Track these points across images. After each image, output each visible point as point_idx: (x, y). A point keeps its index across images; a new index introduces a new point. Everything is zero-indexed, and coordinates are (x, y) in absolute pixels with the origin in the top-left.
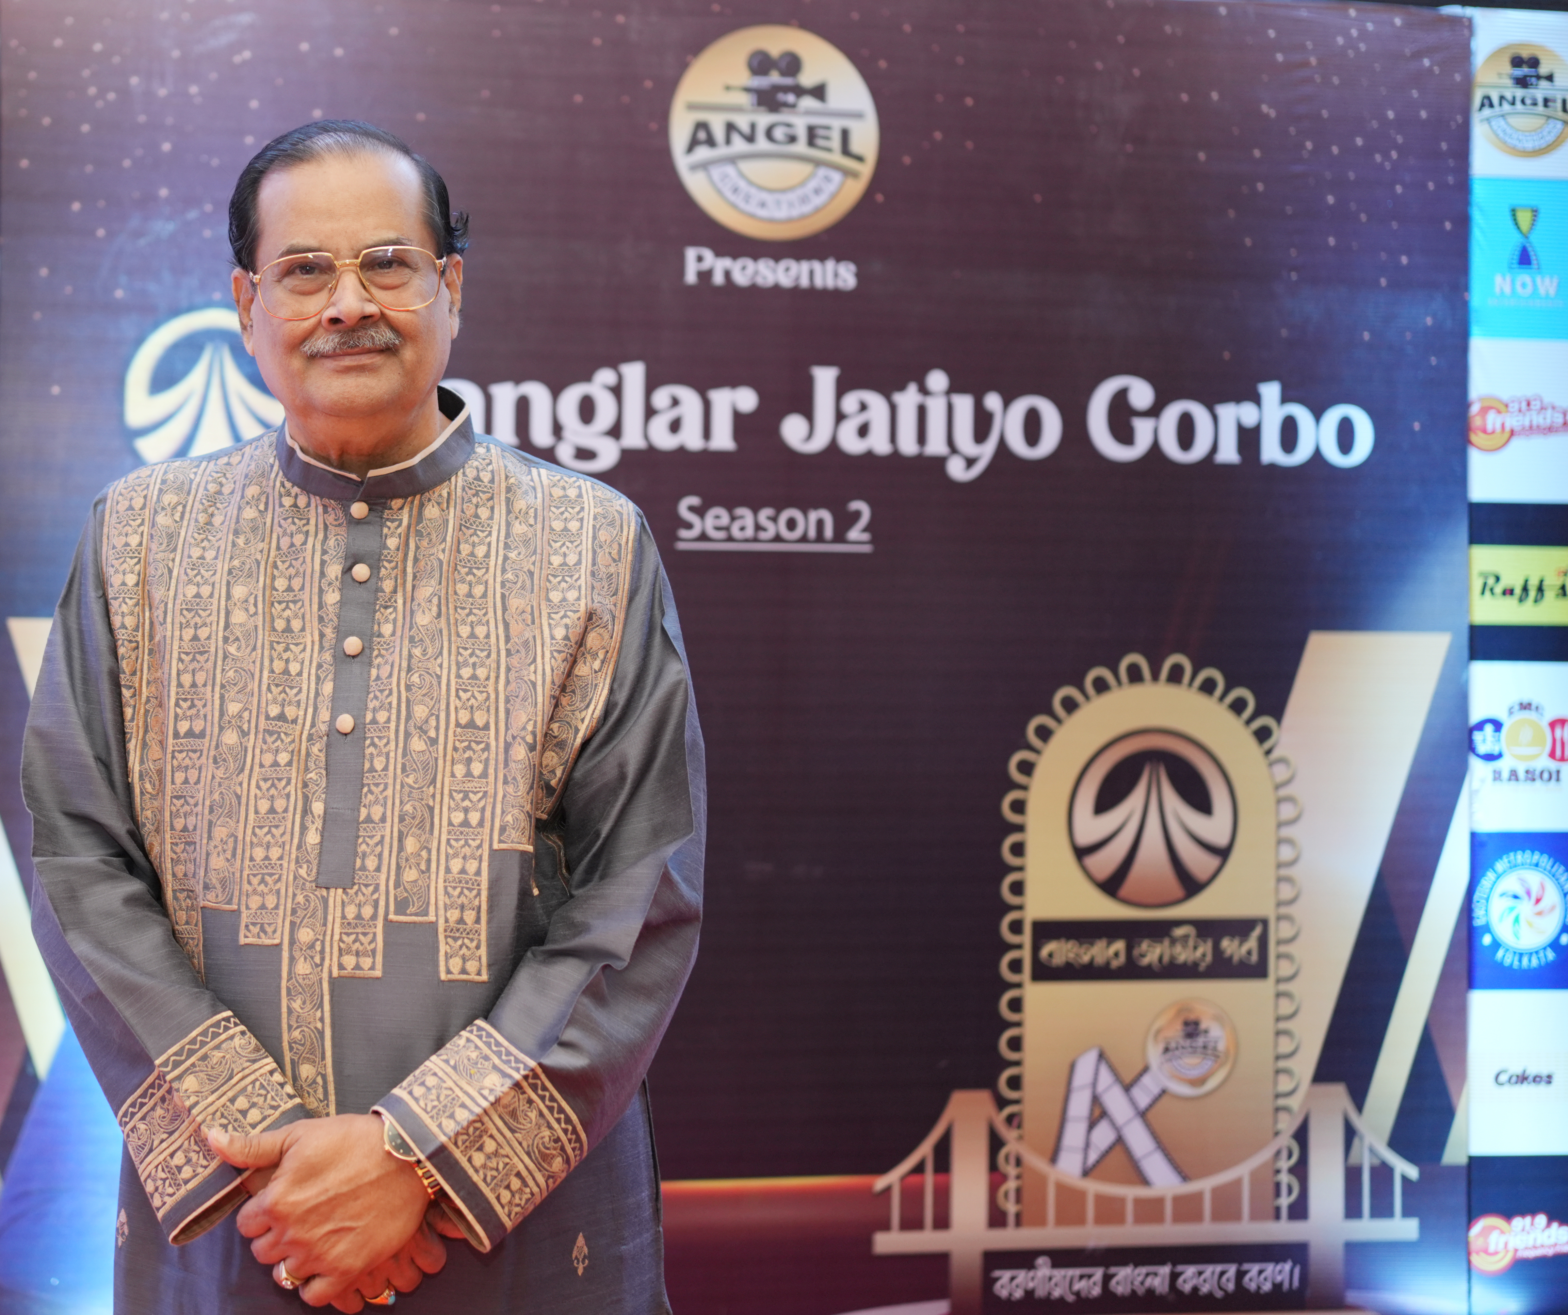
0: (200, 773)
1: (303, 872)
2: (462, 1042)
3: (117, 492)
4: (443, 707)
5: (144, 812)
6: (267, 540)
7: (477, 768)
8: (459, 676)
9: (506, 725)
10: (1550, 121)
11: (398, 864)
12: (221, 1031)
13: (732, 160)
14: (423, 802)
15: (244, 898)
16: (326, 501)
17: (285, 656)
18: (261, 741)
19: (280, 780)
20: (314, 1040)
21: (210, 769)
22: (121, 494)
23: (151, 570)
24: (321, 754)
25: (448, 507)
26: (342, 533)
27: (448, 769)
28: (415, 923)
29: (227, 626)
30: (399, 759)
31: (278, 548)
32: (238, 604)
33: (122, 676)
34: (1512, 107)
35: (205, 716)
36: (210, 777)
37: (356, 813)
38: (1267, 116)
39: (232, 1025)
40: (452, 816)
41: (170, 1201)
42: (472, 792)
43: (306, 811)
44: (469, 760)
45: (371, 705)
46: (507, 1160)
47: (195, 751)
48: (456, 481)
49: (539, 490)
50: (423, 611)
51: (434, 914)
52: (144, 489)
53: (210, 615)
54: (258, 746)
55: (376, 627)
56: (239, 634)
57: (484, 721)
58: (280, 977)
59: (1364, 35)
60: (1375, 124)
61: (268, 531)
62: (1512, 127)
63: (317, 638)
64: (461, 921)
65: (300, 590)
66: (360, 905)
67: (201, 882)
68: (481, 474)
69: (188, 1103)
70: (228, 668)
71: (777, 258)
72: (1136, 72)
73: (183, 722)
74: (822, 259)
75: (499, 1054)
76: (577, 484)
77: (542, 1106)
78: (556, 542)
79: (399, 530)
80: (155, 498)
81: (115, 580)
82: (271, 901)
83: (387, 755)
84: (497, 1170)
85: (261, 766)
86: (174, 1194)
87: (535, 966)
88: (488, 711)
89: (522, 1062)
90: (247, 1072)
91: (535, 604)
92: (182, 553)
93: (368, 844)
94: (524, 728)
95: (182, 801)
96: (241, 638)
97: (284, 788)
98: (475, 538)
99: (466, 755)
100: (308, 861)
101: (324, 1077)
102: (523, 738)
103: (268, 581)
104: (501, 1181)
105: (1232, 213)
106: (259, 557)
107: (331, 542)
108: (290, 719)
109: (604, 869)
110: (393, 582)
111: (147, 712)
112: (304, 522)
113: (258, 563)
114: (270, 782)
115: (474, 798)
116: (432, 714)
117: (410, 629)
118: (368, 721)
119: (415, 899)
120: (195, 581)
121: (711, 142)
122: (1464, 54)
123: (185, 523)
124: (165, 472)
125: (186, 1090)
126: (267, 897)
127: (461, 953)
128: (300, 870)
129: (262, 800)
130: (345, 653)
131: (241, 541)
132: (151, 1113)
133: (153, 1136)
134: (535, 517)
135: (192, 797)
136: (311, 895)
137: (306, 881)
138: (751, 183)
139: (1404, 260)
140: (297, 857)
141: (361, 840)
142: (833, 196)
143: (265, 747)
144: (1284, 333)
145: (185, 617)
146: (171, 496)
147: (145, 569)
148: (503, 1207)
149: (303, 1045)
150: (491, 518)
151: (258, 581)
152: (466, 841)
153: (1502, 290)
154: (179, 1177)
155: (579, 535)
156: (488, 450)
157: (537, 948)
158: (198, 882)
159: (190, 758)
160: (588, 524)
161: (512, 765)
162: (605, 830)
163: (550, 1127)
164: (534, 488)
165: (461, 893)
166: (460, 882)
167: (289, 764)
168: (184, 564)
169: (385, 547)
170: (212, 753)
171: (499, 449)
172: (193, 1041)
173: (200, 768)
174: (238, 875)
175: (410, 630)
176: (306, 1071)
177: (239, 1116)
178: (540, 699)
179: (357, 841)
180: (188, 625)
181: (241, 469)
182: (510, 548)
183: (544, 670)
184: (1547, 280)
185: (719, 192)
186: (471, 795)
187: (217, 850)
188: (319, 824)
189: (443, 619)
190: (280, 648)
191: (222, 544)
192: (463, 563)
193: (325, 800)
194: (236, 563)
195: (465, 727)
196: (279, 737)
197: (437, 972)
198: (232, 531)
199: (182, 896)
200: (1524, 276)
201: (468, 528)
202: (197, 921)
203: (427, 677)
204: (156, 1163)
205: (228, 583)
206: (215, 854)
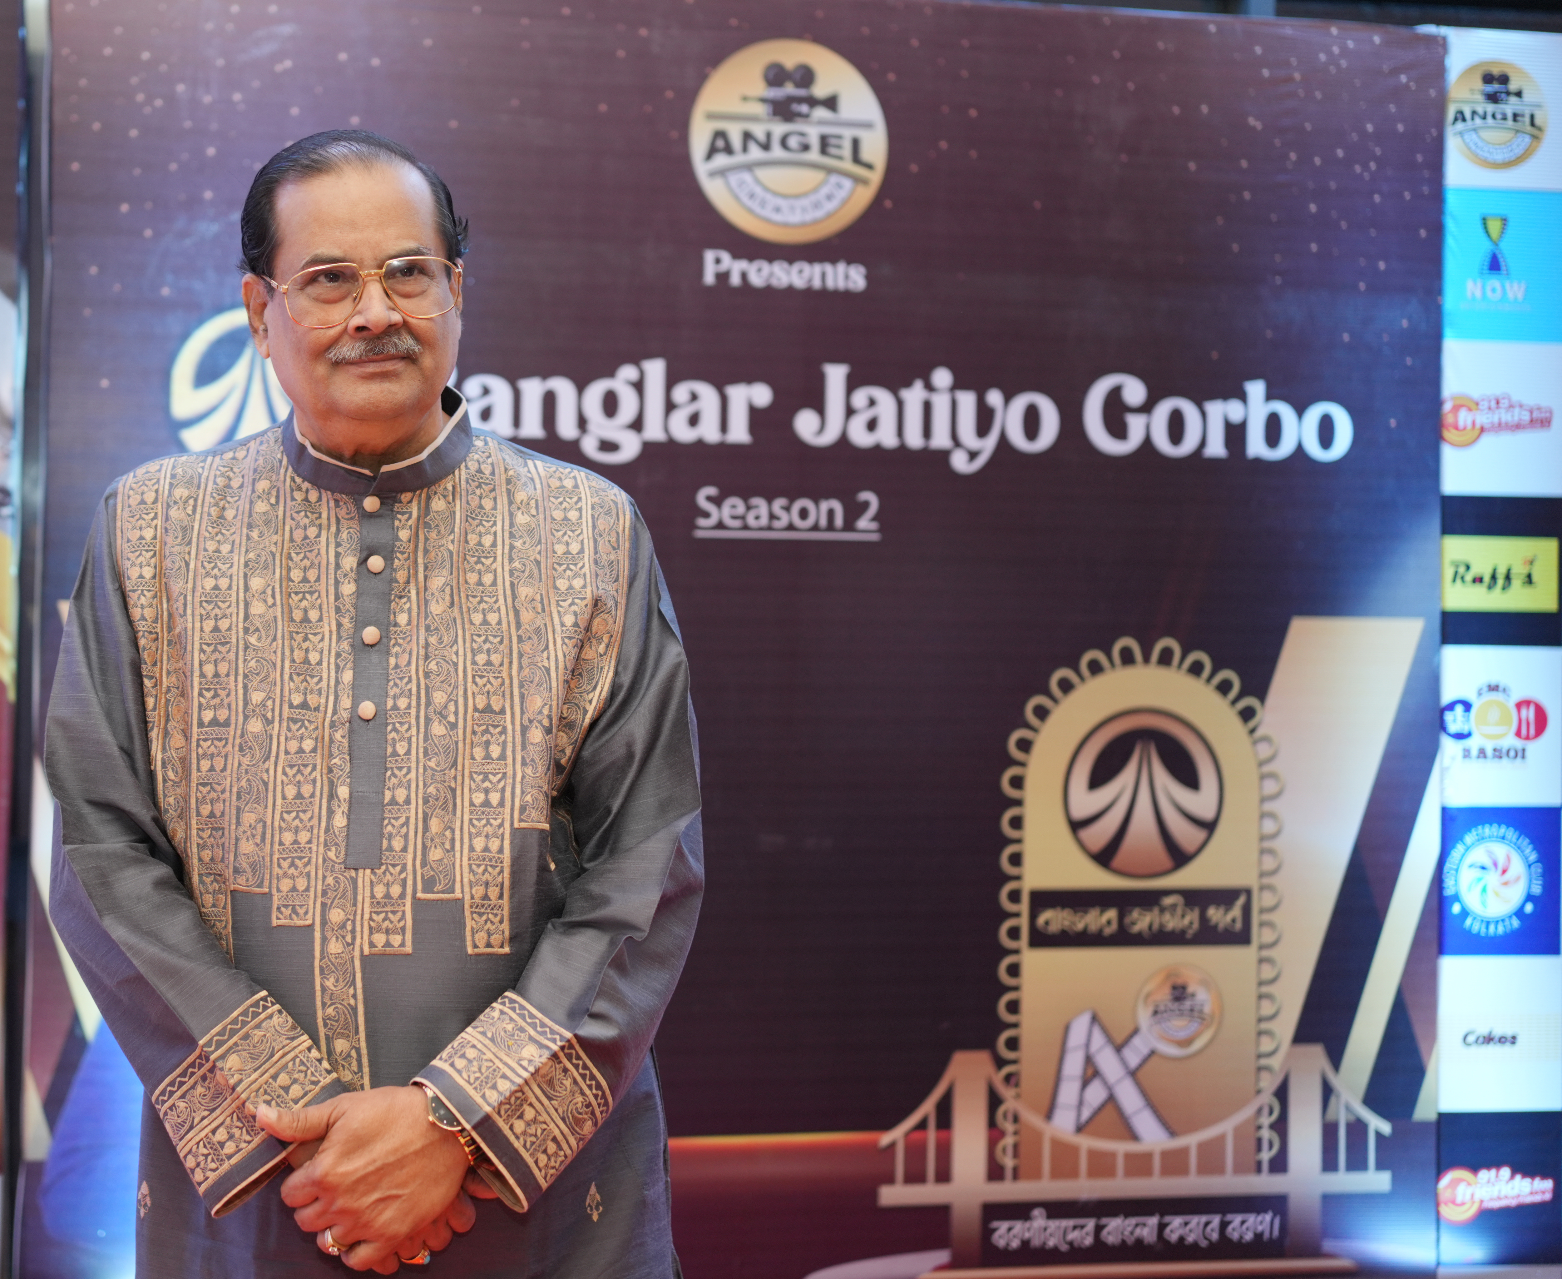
0: (226, 761)
1: (332, 854)
2: (496, 1014)
3: (128, 486)
4: (461, 693)
5: (167, 799)
6: (280, 532)
7: (495, 751)
8: (474, 663)
9: (522, 708)
10: (1519, 134)
11: (423, 844)
12: (260, 1011)
13: (749, 167)
14: (446, 784)
15: (275, 882)
16: (338, 496)
17: (305, 645)
18: (285, 729)
19: (305, 766)
20: (348, 1016)
21: (236, 757)
22: (131, 489)
23: (168, 563)
24: (344, 740)
25: (454, 500)
26: (355, 526)
27: (468, 752)
28: (442, 900)
29: (247, 617)
30: (421, 744)
31: (292, 540)
32: (256, 595)
33: (144, 666)
34: (1483, 121)
35: (229, 705)
36: (236, 765)
37: (381, 796)
38: (1254, 128)
39: (270, 1005)
40: (473, 796)
41: (213, 1177)
42: (492, 773)
43: (332, 795)
44: (487, 744)
45: (391, 693)
46: (545, 1126)
47: (220, 740)
48: (460, 475)
49: (537, 481)
50: (437, 601)
51: (460, 891)
52: (155, 484)
53: (229, 606)
54: (283, 733)
55: (392, 616)
56: (258, 624)
57: (500, 706)
58: (313, 956)
59: (1345, 52)
60: (1355, 137)
61: (280, 524)
62: (1483, 140)
63: (334, 628)
64: (486, 897)
65: (315, 581)
66: (388, 884)
67: (231, 867)
68: (483, 467)
69: (232, 1082)
70: (249, 658)
71: (791, 261)
72: (1131, 86)
73: (207, 712)
74: (834, 261)
75: (534, 1026)
76: (572, 475)
77: (576, 1074)
78: (558, 531)
79: (410, 522)
80: (166, 492)
81: (133, 573)
82: (301, 884)
83: (409, 740)
84: (536, 1136)
85: (287, 753)
86: (217, 1169)
87: (557, 937)
88: (504, 696)
89: (558, 1034)
90: (287, 1049)
91: (544, 593)
92: (198, 546)
93: (393, 826)
94: (540, 712)
95: (208, 788)
96: (261, 628)
97: (310, 774)
98: (481, 528)
99: (484, 739)
100: (336, 844)
101: (358, 1051)
102: (540, 722)
103: (284, 573)
104: (539, 1146)
105: (1220, 220)
106: (274, 550)
107: (344, 535)
108: (312, 707)
109: (614, 843)
110: (406, 572)
111: (167, 701)
112: (317, 515)
113: (273, 555)
114: (296, 768)
115: (494, 779)
116: (451, 700)
117: (426, 618)
118: (389, 707)
119: (441, 877)
120: (213, 573)
121: (728, 150)
122: (1439, 71)
123: (198, 516)
124: (174, 467)
125: (230, 1069)
126: (297, 880)
127: (486, 928)
128: (329, 853)
129: (289, 786)
130: (363, 642)
131: (255, 534)
132: (192, 1091)
133: (193, 1114)
134: (537, 508)
135: (219, 784)
136: (340, 876)
137: (336, 863)
138: (766, 189)
139: (1382, 265)
140: (325, 840)
141: (386, 822)
142: (845, 202)
143: (289, 735)
144: (1269, 334)
145: (204, 609)
146: (182, 490)
147: (161, 562)
148: (540, 1170)
149: (337, 1021)
150: (495, 508)
151: (274, 573)
152: (488, 820)
153: (1473, 294)
154: (222, 1152)
155: (580, 524)
156: (486, 443)
157: (557, 920)
158: (228, 867)
159: (216, 747)
160: (587, 514)
161: (530, 747)
162: (616, 806)
163: (582, 1093)
164: (532, 479)
165: (486, 870)
166: (484, 859)
167: (314, 750)
168: (201, 557)
169: (397, 539)
170: (238, 741)
171: (495, 442)
172: (235, 1021)
173: (226, 756)
174: (268, 859)
175: (426, 620)
176: (341, 1045)
177: (282, 1092)
178: (554, 685)
179: (382, 822)
180: (208, 617)
181: (249, 463)
182: (515, 537)
183: (556, 656)
184: (1515, 285)
185: (737, 198)
186: (491, 777)
187: (246, 835)
188: (345, 807)
189: (456, 609)
190: (299, 638)
191: (236, 537)
192: (471, 553)
193: (350, 784)
194: (252, 555)
195: (483, 711)
196: (303, 725)
197: (465, 947)
198: (245, 525)
199: (208, 880)
200: (1494, 282)
201: (474, 519)
202: (226, 903)
203: (444, 664)
204: (197, 1139)
205: (245, 575)
206: (245, 839)
